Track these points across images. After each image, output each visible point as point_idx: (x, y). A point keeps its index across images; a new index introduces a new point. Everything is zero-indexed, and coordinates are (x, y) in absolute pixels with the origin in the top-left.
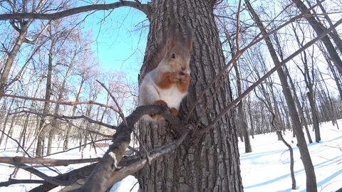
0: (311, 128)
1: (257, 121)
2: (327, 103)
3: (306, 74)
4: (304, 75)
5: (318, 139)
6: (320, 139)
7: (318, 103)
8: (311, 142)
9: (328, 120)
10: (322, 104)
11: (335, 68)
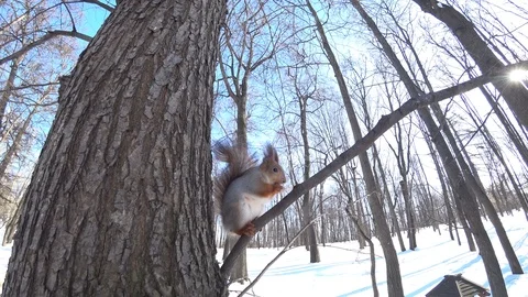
0: (404, 235)
1: (332, 224)
2: (426, 201)
3: (399, 156)
4: (398, 158)
5: (413, 246)
6: (415, 246)
7: (415, 201)
8: (403, 249)
9: (428, 225)
10: (421, 203)
11: (437, 153)
